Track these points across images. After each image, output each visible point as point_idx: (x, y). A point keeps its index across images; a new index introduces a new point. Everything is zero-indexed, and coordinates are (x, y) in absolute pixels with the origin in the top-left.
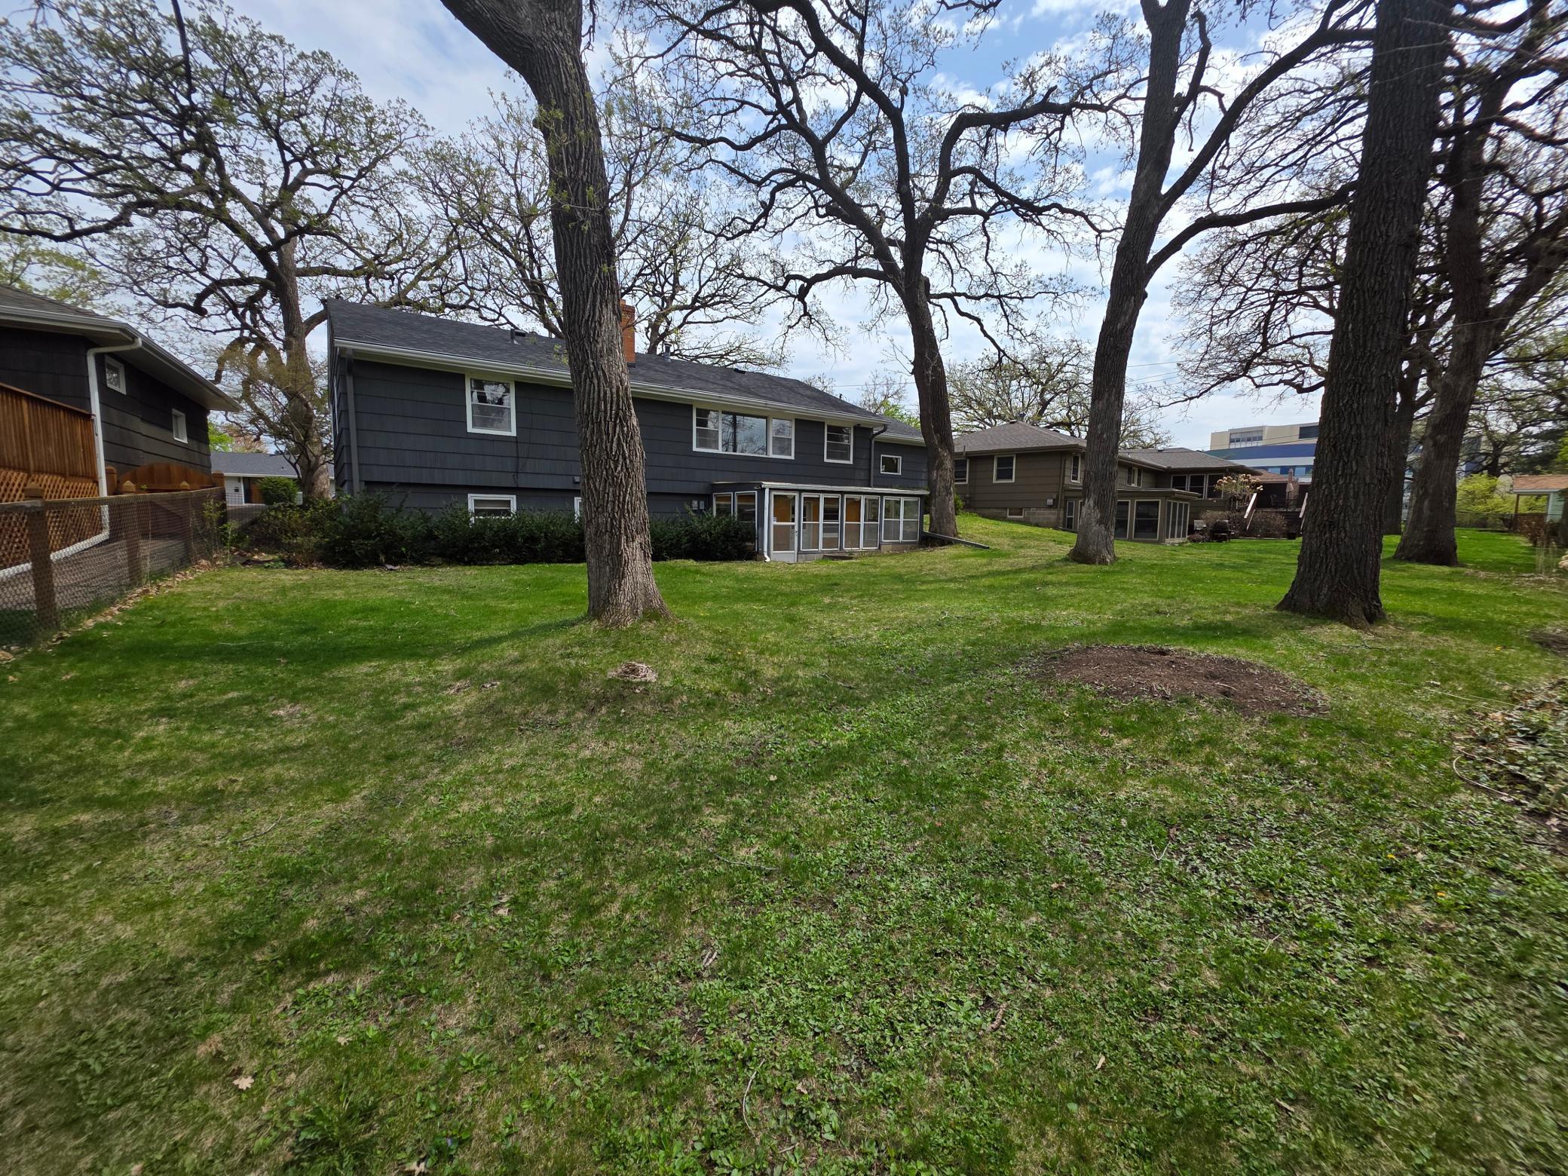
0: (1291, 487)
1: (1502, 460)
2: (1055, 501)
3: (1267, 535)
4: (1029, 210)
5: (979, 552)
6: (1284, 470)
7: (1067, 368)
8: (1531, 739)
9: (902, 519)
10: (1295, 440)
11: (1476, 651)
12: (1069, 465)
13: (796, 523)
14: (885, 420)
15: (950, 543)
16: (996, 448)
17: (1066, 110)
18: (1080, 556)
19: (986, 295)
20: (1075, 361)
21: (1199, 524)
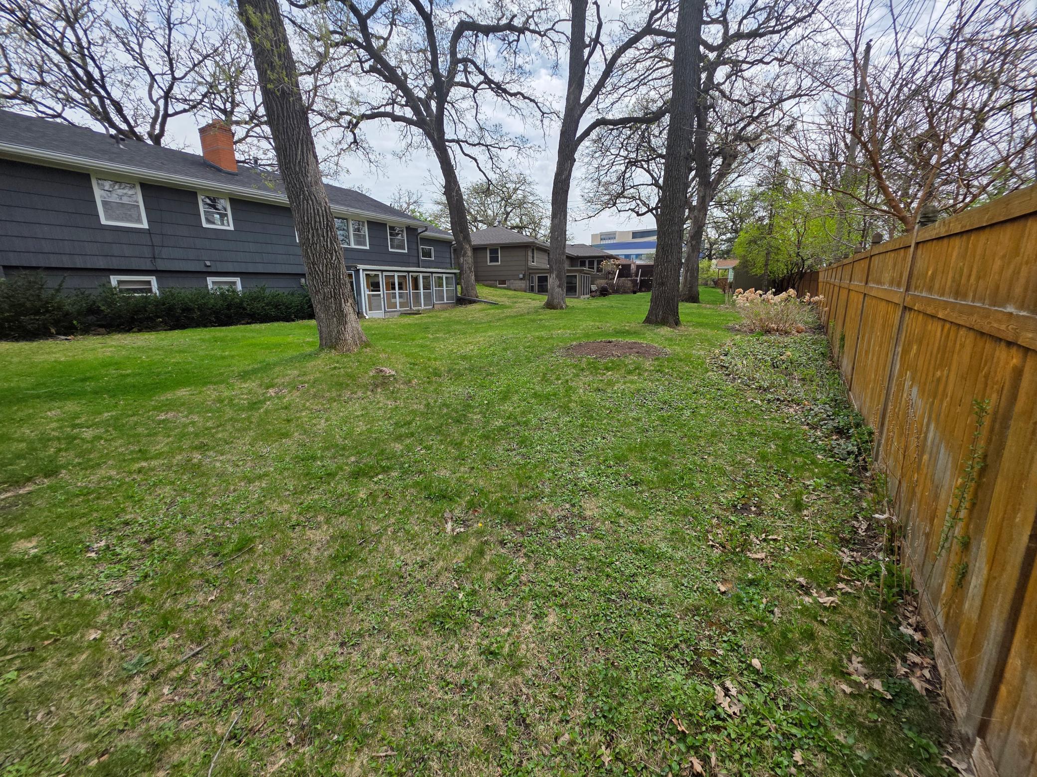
0: (633, 267)
1: (713, 252)
2: (524, 276)
3: (625, 292)
4: (499, 89)
5: (493, 306)
6: (627, 256)
7: (519, 192)
8: (726, 355)
9: (445, 288)
10: (630, 239)
11: (709, 333)
12: (530, 254)
13: (381, 293)
14: (426, 224)
15: (474, 302)
16: (488, 242)
17: (521, 31)
18: (550, 305)
19: (479, 144)
20: (523, 187)
21: (594, 287)
